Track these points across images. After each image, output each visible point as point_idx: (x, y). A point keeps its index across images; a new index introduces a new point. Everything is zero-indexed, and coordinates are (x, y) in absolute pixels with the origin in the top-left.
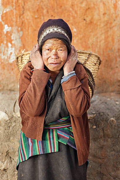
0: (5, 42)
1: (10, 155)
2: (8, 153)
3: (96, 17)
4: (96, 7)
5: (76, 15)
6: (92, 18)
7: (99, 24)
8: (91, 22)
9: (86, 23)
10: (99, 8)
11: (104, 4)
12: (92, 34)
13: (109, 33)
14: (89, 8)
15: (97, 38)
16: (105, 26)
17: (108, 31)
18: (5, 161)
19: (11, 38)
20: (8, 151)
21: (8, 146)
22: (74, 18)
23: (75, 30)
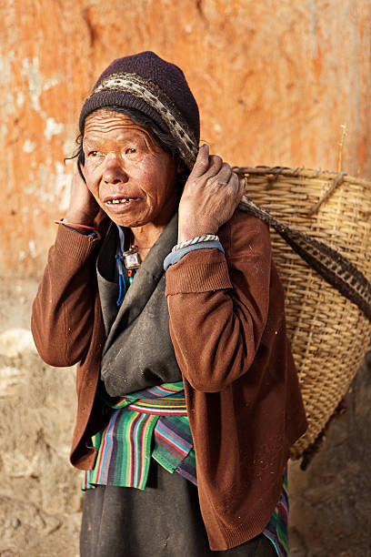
0: (49, 161)
1: (48, 441)
2: (41, 435)
3: (269, 94)
4: (269, 69)
5: (219, 91)
6: (260, 98)
7: (276, 110)
8: (257, 108)
9: (245, 111)
10: (276, 73)
11: (289, 60)
12: (261, 137)
13: (303, 134)
14: (251, 73)
15: (273, 147)
16: (291, 116)
17: (299, 129)
18: (34, 454)
19: (61, 151)
20: (41, 430)
21: (42, 417)
22: (215, 98)
23: (217, 128)
